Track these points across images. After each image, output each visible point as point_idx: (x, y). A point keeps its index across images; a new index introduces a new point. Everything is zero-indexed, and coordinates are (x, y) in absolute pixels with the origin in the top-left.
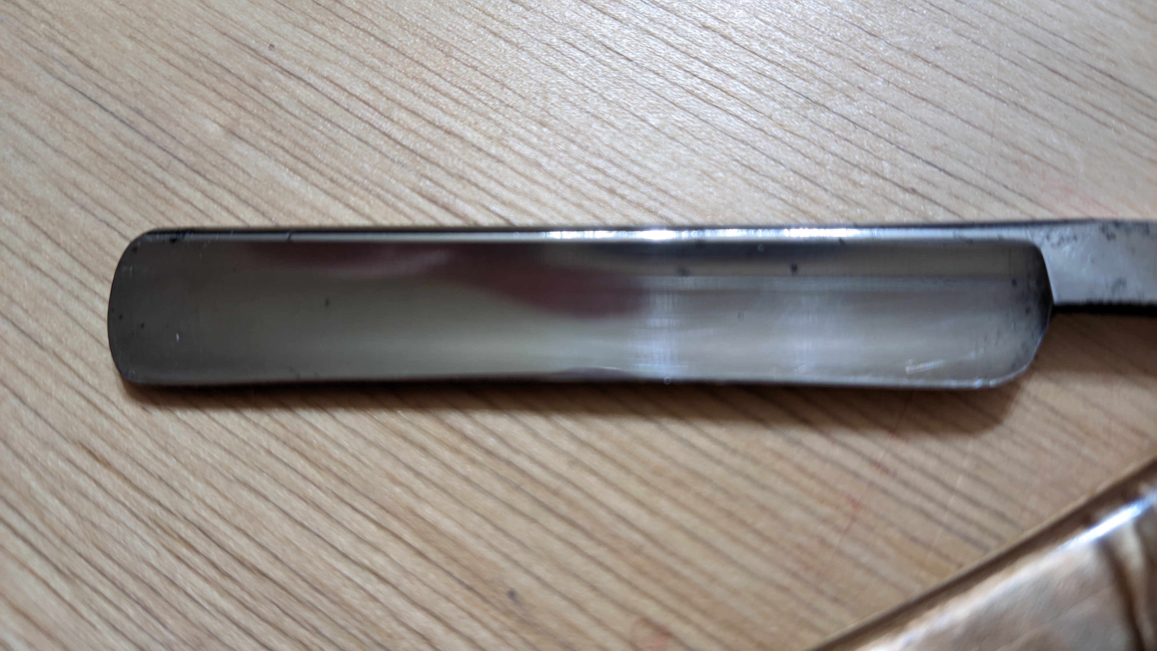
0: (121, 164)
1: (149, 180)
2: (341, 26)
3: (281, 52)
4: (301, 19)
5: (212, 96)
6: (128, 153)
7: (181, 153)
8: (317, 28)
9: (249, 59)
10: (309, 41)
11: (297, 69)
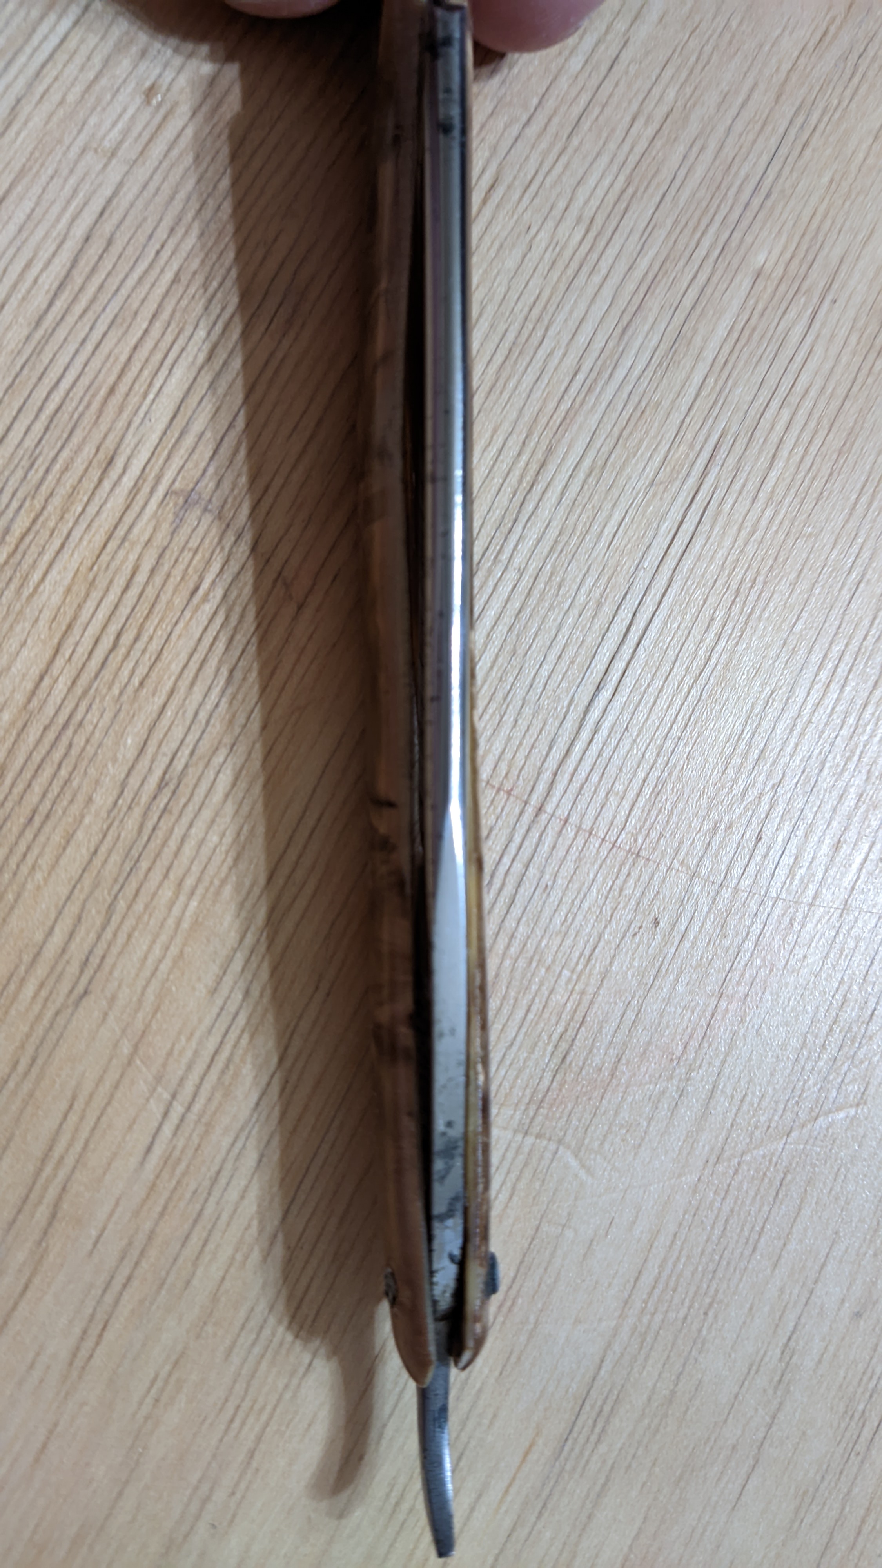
0: (723, 186)
1: (712, 211)
2: (858, 359)
3: (830, 310)
4: (860, 324)
5: (788, 255)
6: (734, 189)
7: (737, 235)
8: (853, 339)
9: (822, 284)
10: (843, 332)
11: (817, 324)
